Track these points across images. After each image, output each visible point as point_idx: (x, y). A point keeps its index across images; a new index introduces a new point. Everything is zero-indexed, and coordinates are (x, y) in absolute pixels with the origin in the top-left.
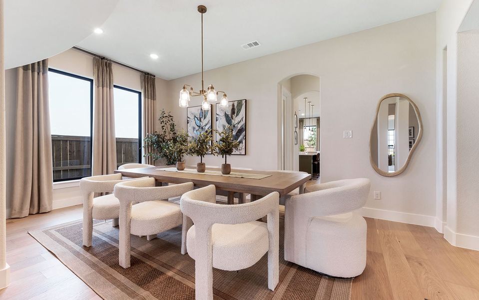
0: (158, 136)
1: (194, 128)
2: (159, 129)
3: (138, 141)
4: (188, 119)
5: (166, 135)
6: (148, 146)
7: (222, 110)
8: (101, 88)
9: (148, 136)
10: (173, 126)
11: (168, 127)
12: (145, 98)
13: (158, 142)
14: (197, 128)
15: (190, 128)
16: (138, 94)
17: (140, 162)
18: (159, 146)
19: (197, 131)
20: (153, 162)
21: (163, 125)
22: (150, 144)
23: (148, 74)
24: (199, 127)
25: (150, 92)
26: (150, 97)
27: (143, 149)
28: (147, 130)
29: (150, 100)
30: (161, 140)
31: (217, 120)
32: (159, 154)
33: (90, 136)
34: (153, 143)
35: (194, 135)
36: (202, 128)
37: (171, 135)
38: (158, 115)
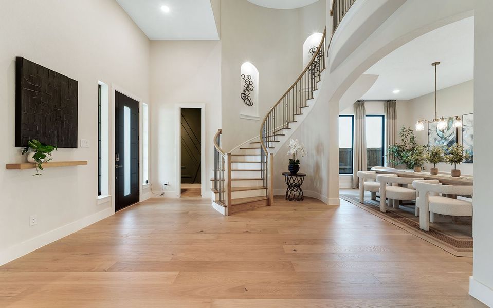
0: (399, 147)
1: (436, 139)
2: (399, 142)
3: (381, 150)
4: (429, 131)
5: (406, 145)
6: (389, 155)
7: (470, 121)
8: (358, 120)
9: (390, 147)
10: (413, 138)
11: (408, 140)
12: (387, 119)
13: (398, 152)
14: (439, 139)
15: (431, 139)
16: (381, 117)
17: (383, 165)
18: (399, 155)
19: (438, 141)
20: (394, 166)
21: (403, 138)
22: (391, 153)
23: (390, 101)
24: (442, 137)
25: (391, 115)
26: (391, 118)
27: (385, 157)
28: (389, 143)
29: (391, 120)
30: (401, 149)
31: (463, 131)
32: (399, 161)
33: (351, 147)
34: (394, 152)
35: (435, 145)
36: (445, 139)
37: (411, 145)
38: (399, 130)
